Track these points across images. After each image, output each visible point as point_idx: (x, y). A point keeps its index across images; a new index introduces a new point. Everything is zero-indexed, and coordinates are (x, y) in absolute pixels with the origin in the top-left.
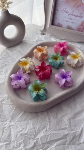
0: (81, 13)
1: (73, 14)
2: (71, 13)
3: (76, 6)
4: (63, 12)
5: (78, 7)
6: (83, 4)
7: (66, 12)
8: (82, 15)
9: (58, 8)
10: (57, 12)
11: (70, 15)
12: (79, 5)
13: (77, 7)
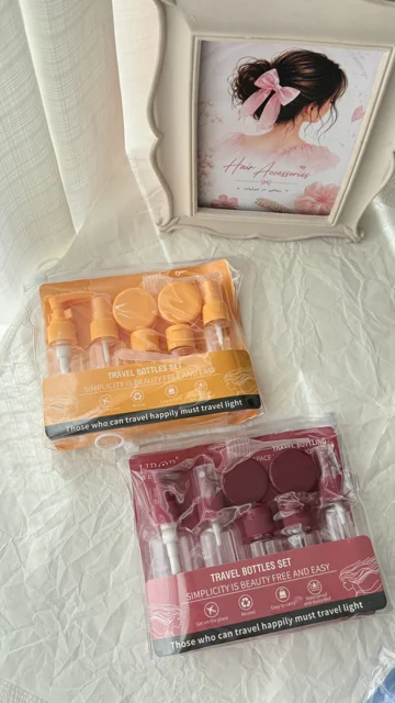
0: (303, 167)
1: (273, 169)
2: (266, 169)
3: (280, 151)
4: (233, 168)
5: (286, 152)
6: (305, 146)
7: (243, 167)
8: (306, 171)
9: (208, 160)
10: (207, 169)
11: (262, 174)
12: (291, 149)
13: (283, 154)
